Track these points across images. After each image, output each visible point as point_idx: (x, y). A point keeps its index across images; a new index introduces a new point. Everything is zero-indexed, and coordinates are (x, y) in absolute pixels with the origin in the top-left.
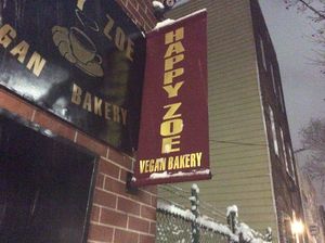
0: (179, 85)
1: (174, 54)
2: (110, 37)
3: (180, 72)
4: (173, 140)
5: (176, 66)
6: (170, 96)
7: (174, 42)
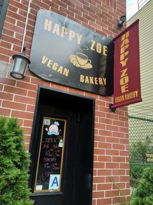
0: (126, 60)
1: (125, 45)
2: (94, 50)
3: (127, 53)
4: (126, 87)
5: (125, 51)
6: (123, 66)
7: (125, 38)
